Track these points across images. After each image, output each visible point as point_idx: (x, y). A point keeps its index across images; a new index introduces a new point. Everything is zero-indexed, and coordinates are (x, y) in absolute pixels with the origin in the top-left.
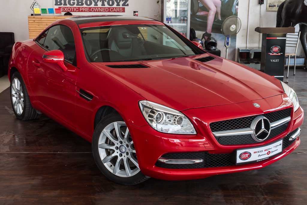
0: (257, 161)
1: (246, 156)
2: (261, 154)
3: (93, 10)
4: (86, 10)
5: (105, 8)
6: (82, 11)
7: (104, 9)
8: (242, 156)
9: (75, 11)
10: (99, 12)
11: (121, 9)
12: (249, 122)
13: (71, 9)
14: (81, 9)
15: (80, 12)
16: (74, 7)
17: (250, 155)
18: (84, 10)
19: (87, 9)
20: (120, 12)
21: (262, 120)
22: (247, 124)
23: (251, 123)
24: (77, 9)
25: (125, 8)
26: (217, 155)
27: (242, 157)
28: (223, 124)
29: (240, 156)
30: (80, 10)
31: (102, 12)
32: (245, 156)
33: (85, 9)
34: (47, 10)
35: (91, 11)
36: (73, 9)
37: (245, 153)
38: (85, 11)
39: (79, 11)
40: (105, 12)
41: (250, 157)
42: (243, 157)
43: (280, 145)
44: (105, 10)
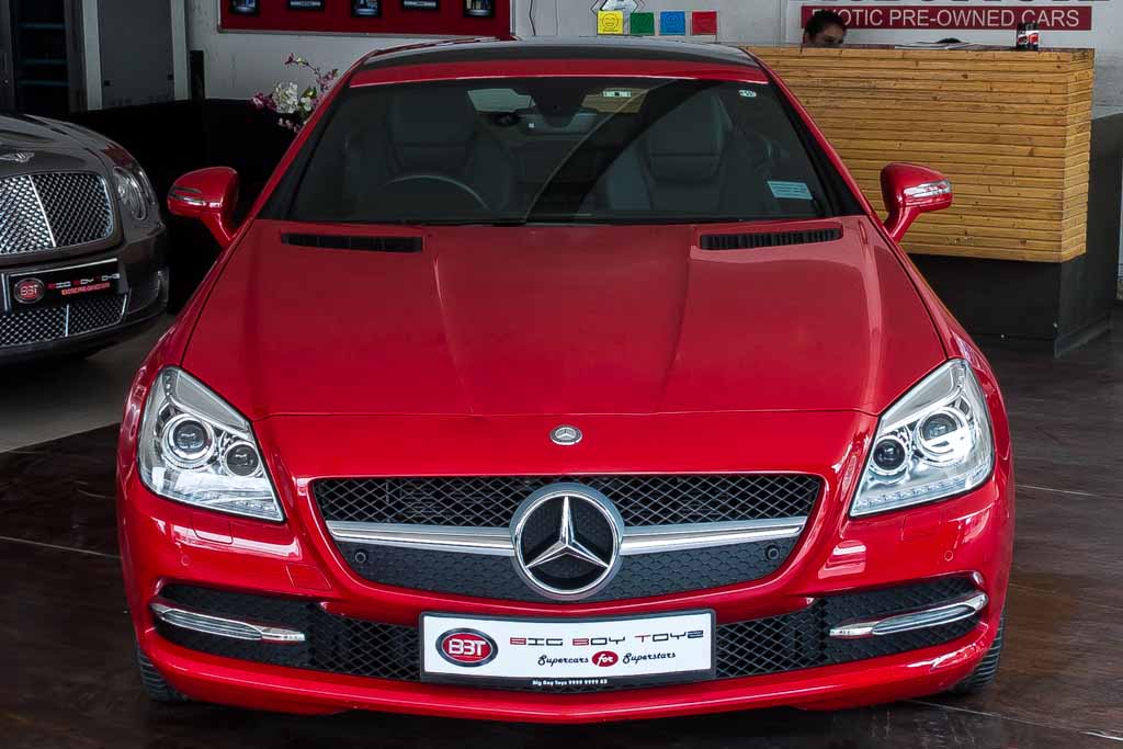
0: (534, 683)
1: (473, 650)
2: (552, 652)
3: (944, 18)
4: (915, 19)
5: (1000, 8)
6: (898, 25)
7: (992, 14)
8: (451, 646)
9: (870, 26)
10: (970, 27)
11: (1071, 14)
12: (507, 503)
13: (854, 15)
14: (895, 14)
15: (890, 27)
16: (864, 8)
17: (490, 650)
18: (907, 20)
19: (922, 14)
20: (1067, 28)
21: (562, 499)
22: (498, 509)
23: (514, 509)
24: (876, 17)
25: (1089, 8)
26: (363, 624)
27: (451, 652)
28: (361, 492)
29: (443, 644)
30: (892, 18)
31: (986, 27)
32: (465, 650)
33: (910, 14)
34: (657, 18)
35: (935, 26)
36: (862, 15)
37: (466, 634)
38: (909, 25)
39: (885, 25)
40: (1000, 27)
41: (492, 658)
42: (454, 649)
43: (697, 634)
44: (999, 21)
